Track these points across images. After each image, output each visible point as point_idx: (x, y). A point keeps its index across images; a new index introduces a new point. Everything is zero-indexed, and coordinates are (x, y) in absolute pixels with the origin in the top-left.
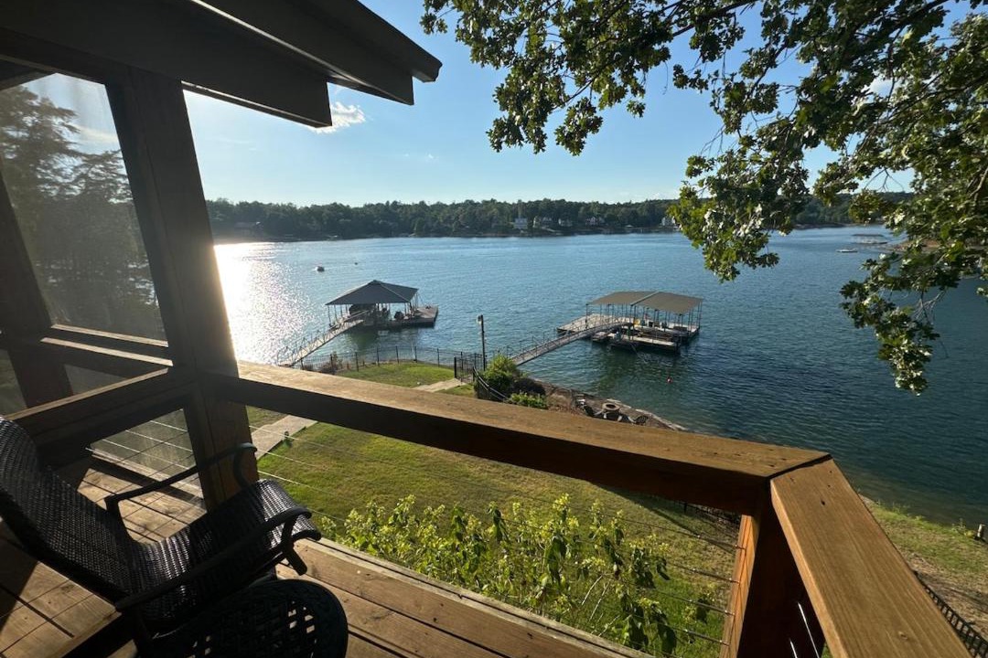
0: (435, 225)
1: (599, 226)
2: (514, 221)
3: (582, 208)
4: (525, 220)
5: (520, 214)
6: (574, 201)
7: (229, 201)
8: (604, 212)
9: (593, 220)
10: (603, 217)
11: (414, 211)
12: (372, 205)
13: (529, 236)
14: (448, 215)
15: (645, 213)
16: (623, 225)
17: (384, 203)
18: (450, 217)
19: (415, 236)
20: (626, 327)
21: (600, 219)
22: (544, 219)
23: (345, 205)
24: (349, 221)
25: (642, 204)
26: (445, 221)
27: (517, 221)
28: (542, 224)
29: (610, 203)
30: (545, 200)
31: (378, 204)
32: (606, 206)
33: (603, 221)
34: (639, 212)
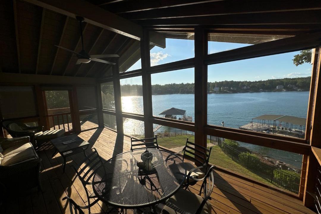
0: (186, 90)
1: (248, 90)
2: (214, 88)
3: (240, 83)
4: (218, 88)
5: (216, 86)
6: (237, 81)
7: (130, 85)
8: (250, 85)
9: (245, 87)
10: (249, 86)
11: (180, 86)
12: (167, 85)
13: (219, 93)
14: (190, 87)
15: (268, 84)
16: (258, 89)
17: (171, 84)
18: (191, 88)
19: (180, 94)
20: (272, 129)
21: (248, 87)
22: (225, 88)
23: (160, 85)
24: (160, 89)
25: (267, 81)
26: (190, 89)
27: (215, 88)
28: (225, 89)
29: (252, 81)
30: (226, 81)
31: (169, 84)
32: (250, 83)
33: (249, 88)
34: (265, 84)
